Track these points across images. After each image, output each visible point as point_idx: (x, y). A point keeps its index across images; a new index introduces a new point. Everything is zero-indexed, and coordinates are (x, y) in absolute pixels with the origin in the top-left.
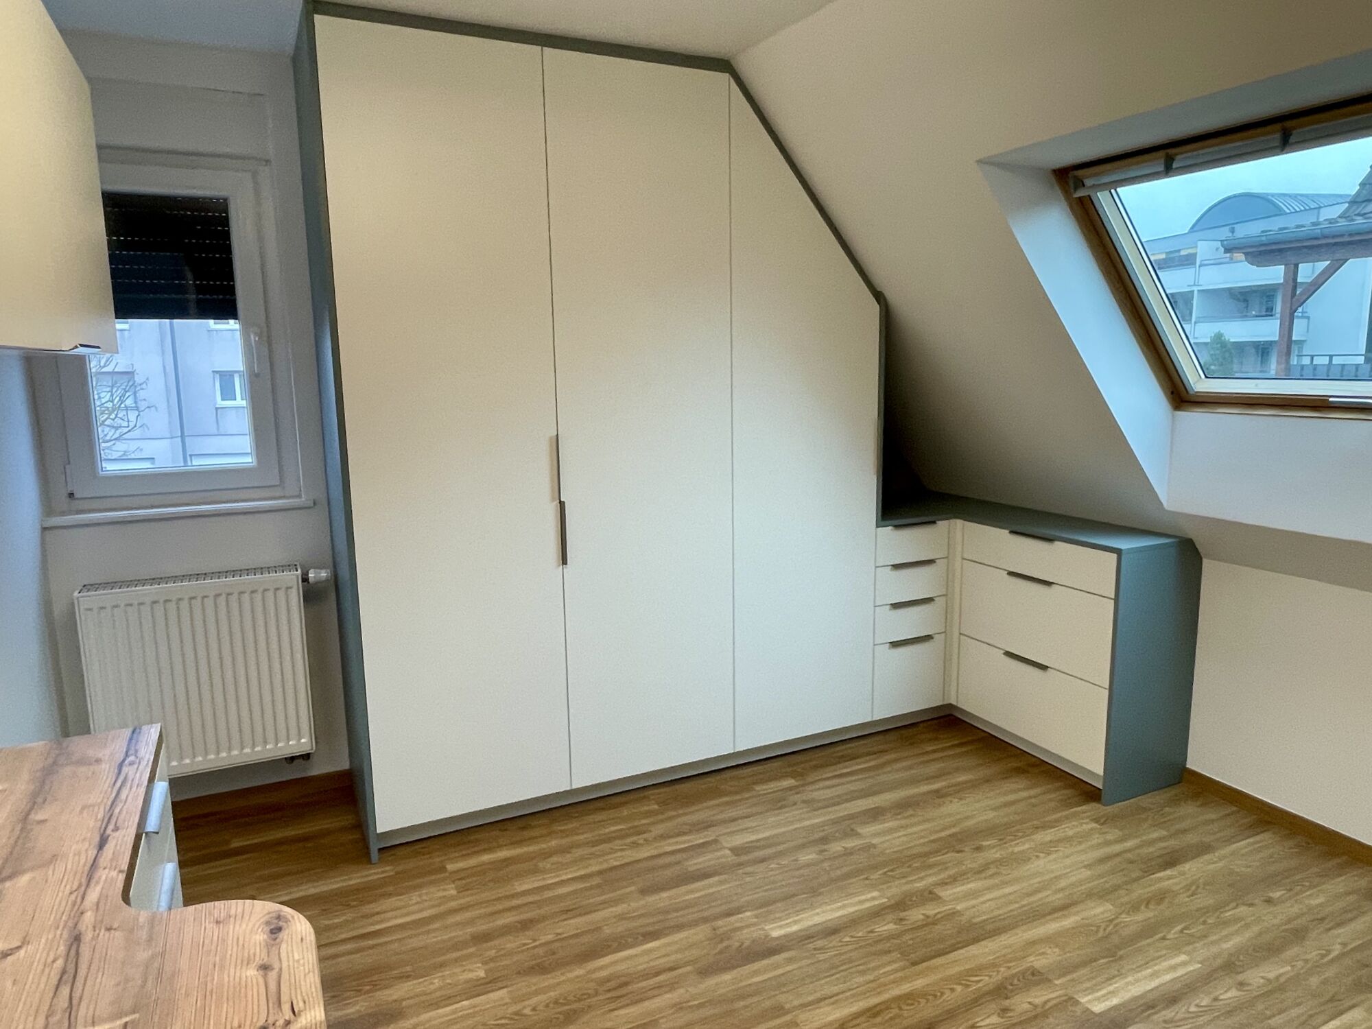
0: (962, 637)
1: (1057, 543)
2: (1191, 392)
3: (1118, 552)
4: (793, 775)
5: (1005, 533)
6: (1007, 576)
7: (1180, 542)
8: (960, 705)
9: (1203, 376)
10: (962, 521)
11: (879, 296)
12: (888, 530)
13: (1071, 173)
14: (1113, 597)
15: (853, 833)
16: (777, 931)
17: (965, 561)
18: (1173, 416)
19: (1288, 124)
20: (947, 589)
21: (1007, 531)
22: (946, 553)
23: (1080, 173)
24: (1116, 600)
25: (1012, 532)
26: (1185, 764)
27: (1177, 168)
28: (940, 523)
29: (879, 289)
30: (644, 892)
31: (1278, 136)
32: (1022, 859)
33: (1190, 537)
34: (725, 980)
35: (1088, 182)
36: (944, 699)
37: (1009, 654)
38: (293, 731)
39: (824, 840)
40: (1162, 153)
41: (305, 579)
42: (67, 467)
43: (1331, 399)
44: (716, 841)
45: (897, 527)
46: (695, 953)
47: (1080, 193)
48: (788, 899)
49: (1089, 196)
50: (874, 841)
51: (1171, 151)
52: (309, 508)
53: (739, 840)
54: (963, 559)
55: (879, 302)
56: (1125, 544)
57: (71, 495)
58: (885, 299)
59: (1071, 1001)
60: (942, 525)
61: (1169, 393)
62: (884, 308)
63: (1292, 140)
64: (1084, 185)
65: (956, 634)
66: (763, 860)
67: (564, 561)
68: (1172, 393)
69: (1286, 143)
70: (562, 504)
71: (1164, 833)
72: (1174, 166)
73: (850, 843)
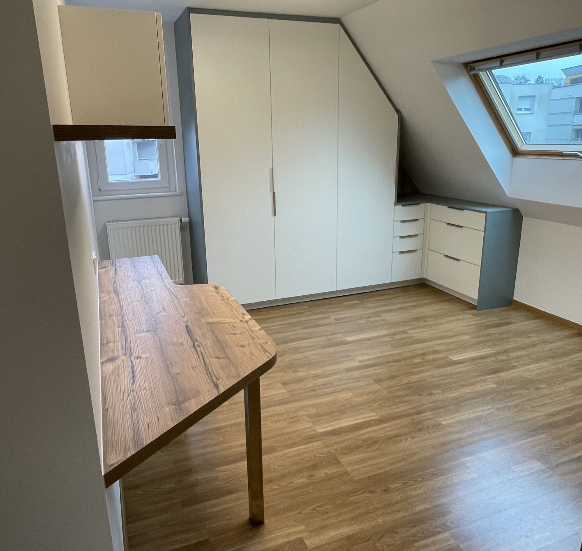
0: (429, 251)
1: (465, 211)
2: (519, 150)
3: (486, 213)
4: (359, 300)
5: (446, 208)
6: (446, 225)
7: (512, 210)
8: (427, 278)
9: (525, 143)
10: (430, 204)
11: (398, 112)
12: (399, 207)
13: (470, 64)
14: (483, 230)
15: (380, 316)
16: (349, 339)
17: (431, 220)
18: (512, 160)
19: (539, 51)
20: (424, 232)
21: (446, 207)
22: (423, 216)
23: (472, 65)
24: (485, 231)
25: (448, 207)
26: (513, 298)
27: (504, 65)
28: (421, 204)
29: (399, 109)
30: (303, 329)
31: (535, 55)
32: (442, 324)
33: (517, 208)
34: (331, 350)
35: (477, 68)
36: (421, 276)
37: (446, 256)
38: (177, 276)
39: (369, 317)
40: (499, 59)
41: (181, 221)
42: (98, 179)
43: (564, 152)
44: (329, 317)
45: (403, 205)
46: (321, 343)
47: (473, 72)
48: (354, 332)
49: (477, 74)
50: (387, 318)
51: (502, 58)
52: (180, 195)
53: (337, 317)
54: (431, 219)
55: (398, 114)
56: (488, 210)
57: (100, 189)
58: (401, 113)
59: (447, 357)
60: (422, 205)
61: (511, 150)
62: (400, 117)
63: (540, 57)
64: (475, 69)
65: (427, 249)
66: (345, 322)
67: (275, 214)
68: (512, 150)
69: (538, 58)
70: (274, 193)
71: (498, 319)
72: (504, 64)
73: (377, 319)
